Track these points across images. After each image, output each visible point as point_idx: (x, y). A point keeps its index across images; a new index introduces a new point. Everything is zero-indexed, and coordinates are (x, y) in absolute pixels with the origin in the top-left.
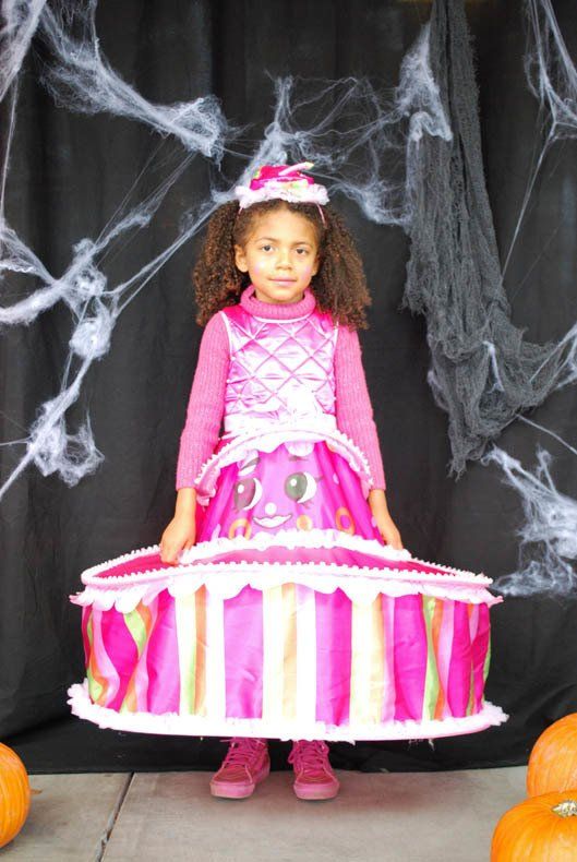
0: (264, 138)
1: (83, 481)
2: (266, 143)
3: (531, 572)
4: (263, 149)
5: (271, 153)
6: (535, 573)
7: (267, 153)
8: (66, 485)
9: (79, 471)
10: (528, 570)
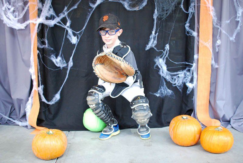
3: (162, 89)
8: (60, 68)
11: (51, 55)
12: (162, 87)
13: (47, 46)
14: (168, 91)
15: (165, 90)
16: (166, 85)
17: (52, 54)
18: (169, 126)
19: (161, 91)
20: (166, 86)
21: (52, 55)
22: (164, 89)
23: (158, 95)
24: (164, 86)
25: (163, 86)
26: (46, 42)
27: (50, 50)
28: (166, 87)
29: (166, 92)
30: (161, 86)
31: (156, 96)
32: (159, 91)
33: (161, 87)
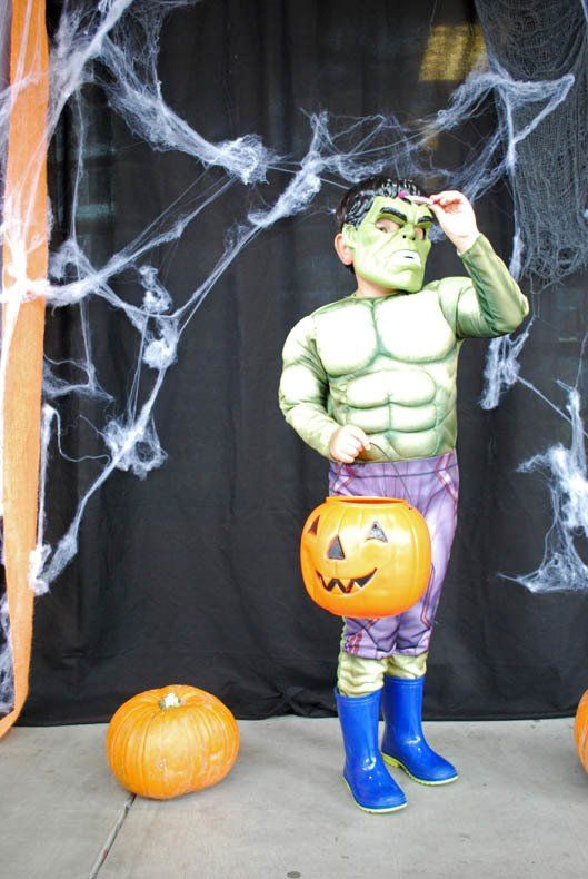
0: (300, 168)
1: (151, 473)
2: (301, 173)
3: (556, 563)
4: (298, 178)
5: (307, 180)
6: (560, 564)
7: (301, 181)
8: (137, 477)
9: (148, 466)
10: (552, 561)
11: (106, 424)
12: (556, 555)
13: (91, 386)
14: (581, 572)
15: (573, 567)
16: (575, 547)
17: (110, 420)
18: (574, 715)
19: (551, 571)
20: (573, 549)
21: (113, 423)
22: (565, 562)
23: (533, 587)
24: (568, 549)
25: (562, 548)
26: (90, 370)
27: (105, 402)
28: (576, 554)
29: (574, 574)
30: (549, 552)
31: (528, 591)
32: (541, 572)
33: (550, 555)
